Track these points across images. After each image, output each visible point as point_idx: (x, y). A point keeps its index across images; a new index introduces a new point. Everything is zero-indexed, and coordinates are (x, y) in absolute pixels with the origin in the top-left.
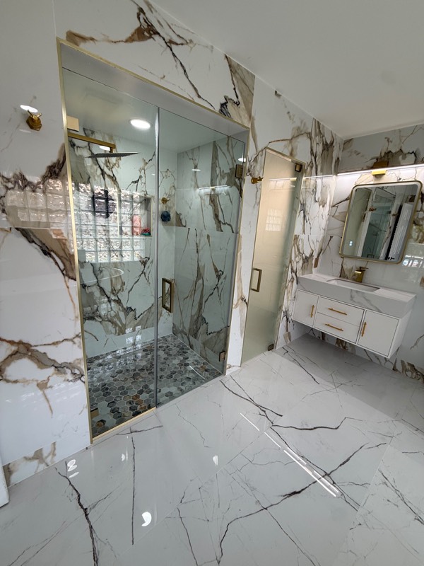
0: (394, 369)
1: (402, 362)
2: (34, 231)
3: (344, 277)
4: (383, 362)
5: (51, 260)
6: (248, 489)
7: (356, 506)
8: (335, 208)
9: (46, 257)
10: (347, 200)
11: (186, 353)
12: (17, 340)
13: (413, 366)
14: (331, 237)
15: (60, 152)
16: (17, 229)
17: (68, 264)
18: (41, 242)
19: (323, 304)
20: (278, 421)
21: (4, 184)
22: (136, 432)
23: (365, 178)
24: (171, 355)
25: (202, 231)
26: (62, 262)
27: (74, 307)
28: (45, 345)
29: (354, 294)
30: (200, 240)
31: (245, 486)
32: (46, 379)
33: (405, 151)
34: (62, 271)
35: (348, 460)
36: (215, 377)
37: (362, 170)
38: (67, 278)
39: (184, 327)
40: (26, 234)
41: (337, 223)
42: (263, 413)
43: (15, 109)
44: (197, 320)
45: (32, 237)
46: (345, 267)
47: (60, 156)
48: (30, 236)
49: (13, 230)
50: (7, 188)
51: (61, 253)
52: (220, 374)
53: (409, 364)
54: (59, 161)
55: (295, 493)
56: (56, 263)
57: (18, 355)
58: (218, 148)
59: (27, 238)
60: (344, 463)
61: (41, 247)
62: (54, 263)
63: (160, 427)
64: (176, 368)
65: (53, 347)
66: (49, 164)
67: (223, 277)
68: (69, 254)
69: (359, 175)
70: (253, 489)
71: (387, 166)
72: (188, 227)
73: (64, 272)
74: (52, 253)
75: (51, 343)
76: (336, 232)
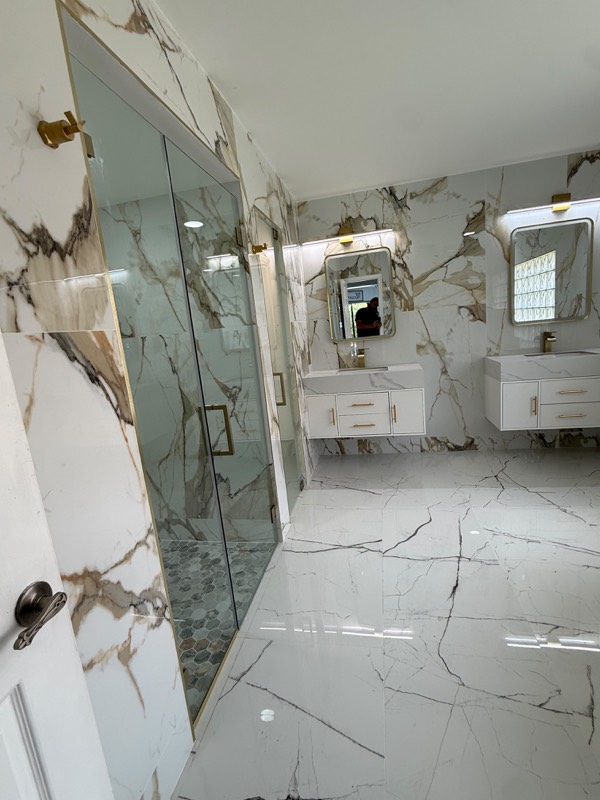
0: (422, 451)
1: (426, 439)
2: (72, 337)
3: (344, 367)
4: (409, 447)
5: (101, 392)
6: (421, 616)
7: (495, 562)
8: (310, 286)
9: (94, 385)
10: (320, 274)
11: (197, 549)
12: (80, 571)
13: (435, 439)
14: (315, 322)
15: (84, 193)
16: (51, 334)
17: (119, 393)
18: (84, 357)
19: (343, 402)
20: (383, 546)
21: (24, 244)
22: (244, 674)
23: (332, 247)
24: (176, 565)
25: (177, 335)
26: (114, 392)
27: (139, 478)
28: (116, 565)
29: (374, 378)
30: (176, 351)
31: (417, 616)
32: (127, 637)
33: (365, 217)
34: (116, 411)
35: (461, 537)
36: (273, 551)
37: (328, 237)
38: (122, 421)
39: (171, 512)
40: (63, 342)
41: (318, 304)
42: (363, 550)
43: (21, 103)
44: (202, 486)
45: (73, 349)
46: (341, 355)
47: (85, 199)
48: (70, 347)
49: (47, 337)
50: (30, 255)
51: (111, 377)
52: (275, 545)
53: (432, 438)
54: (84, 206)
55: (455, 588)
56: (107, 395)
57: (87, 601)
58: (183, 204)
59: (66, 351)
60: (461, 541)
61: (86, 368)
62: (105, 397)
63: (270, 643)
64: (204, 574)
65: (125, 565)
66: (74, 211)
67: (241, 396)
68: (119, 376)
69: (326, 244)
70: (426, 613)
71: (353, 233)
72: (139, 335)
73: (119, 411)
74: (101, 378)
75: (122, 558)
76: (319, 314)
